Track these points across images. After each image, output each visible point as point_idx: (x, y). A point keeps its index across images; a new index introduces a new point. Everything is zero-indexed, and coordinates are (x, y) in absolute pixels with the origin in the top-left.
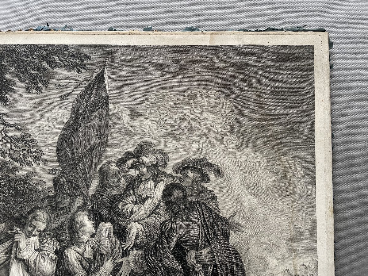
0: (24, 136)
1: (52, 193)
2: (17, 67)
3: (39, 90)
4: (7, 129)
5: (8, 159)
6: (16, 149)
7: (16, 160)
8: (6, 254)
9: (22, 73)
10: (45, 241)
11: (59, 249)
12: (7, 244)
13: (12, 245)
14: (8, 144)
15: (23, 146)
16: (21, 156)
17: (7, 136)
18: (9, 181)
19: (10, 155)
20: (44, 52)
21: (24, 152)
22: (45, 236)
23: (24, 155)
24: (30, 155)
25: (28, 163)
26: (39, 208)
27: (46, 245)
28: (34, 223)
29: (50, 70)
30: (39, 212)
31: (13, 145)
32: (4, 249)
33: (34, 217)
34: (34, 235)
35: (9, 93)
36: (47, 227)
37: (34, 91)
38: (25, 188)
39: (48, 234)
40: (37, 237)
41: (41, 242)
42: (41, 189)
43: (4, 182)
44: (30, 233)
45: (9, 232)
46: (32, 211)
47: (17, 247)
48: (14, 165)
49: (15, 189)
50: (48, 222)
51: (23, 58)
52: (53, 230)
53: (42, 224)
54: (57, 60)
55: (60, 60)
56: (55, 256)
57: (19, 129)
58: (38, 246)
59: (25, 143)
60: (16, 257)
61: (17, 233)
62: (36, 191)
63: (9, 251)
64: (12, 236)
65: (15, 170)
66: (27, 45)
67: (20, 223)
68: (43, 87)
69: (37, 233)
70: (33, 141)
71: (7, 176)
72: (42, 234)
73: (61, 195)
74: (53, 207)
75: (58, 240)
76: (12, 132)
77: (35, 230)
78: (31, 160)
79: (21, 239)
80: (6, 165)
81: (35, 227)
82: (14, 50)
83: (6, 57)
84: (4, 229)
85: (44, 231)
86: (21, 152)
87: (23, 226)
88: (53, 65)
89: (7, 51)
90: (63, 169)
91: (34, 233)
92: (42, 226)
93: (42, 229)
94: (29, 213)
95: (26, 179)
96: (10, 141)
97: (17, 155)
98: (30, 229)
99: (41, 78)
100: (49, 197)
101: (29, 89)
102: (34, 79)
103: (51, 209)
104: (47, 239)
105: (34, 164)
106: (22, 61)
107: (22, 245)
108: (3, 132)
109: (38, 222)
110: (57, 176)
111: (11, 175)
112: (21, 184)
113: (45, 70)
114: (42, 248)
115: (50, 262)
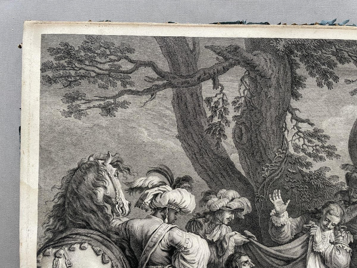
0: (316, 131)
1: (345, 188)
2: (307, 62)
3: (329, 86)
4: (300, 125)
5: (302, 154)
6: (310, 144)
7: (310, 155)
8: (302, 248)
9: (312, 68)
10: (340, 234)
11: (352, 242)
12: (304, 238)
13: (308, 239)
14: (301, 139)
15: (316, 141)
16: (314, 151)
17: (299, 131)
18: (303, 176)
19: (303, 150)
20: (333, 47)
21: (317, 147)
22: (339, 230)
23: (317, 150)
24: (323, 150)
25: (321, 158)
26: (333, 203)
27: (341, 238)
28: (329, 217)
29: (339, 65)
30: (332, 206)
31: (306, 140)
32: (300, 243)
33: (328, 212)
34: (330, 229)
35: (300, 88)
36: (341, 221)
37: (325, 87)
38: (319, 183)
39: (342, 228)
40: (332, 231)
41: (336, 235)
42: (334, 183)
43: (298, 177)
44: (325, 226)
45: (305, 226)
46: (326, 205)
47: (313, 241)
48: (307, 161)
49: (309, 184)
50: (342, 216)
51: (313, 53)
52: (347, 223)
53: (336, 218)
54: (346, 55)
55: (349, 55)
56: (349, 249)
57: (312, 125)
58: (333, 239)
59: (318, 139)
60: (312, 250)
61: (313, 227)
62: (330, 186)
63: (306, 244)
64: (308, 230)
65: (308, 165)
66: (316, 39)
67: (315, 217)
68: (334, 83)
69: (332, 227)
70: (325, 136)
71: (301, 171)
72: (337, 228)
73: (353, 189)
74: (346, 201)
75: (352, 234)
76: (304, 127)
77: (330, 224)
78: (324, 155)
79: (317, 232)
80: (300, 160)
81: (329, 221)
82: (303, 44)
83: (296, 51)
84: (300, 223)
85: (338, 225)
86: (314, 148)
87: (318, 220)
88: (342, 60)
89: (296, 45)
90: (355, 164)
91: (329, 227)
92: (337, 220)
93: (336, 223)
94: (323, 207)
95: (319, 174)
96: (302, 136)
97: (310, 150)
98: (325, 223)
99: (331, 73)
100: (341, 192)
101: (320, 85)
102: (324, 75)
103: (344, 203)
104: (341, 232)
105: (327, 160)
106: (312, 56)
107: (318, 238)
108: (295, 127)
109: (333, 216)
110: (349, 171)
111: (304, 169)
112: (315, 179)
113: (335, 65)
114: (337, 241)
115: (345, 254)
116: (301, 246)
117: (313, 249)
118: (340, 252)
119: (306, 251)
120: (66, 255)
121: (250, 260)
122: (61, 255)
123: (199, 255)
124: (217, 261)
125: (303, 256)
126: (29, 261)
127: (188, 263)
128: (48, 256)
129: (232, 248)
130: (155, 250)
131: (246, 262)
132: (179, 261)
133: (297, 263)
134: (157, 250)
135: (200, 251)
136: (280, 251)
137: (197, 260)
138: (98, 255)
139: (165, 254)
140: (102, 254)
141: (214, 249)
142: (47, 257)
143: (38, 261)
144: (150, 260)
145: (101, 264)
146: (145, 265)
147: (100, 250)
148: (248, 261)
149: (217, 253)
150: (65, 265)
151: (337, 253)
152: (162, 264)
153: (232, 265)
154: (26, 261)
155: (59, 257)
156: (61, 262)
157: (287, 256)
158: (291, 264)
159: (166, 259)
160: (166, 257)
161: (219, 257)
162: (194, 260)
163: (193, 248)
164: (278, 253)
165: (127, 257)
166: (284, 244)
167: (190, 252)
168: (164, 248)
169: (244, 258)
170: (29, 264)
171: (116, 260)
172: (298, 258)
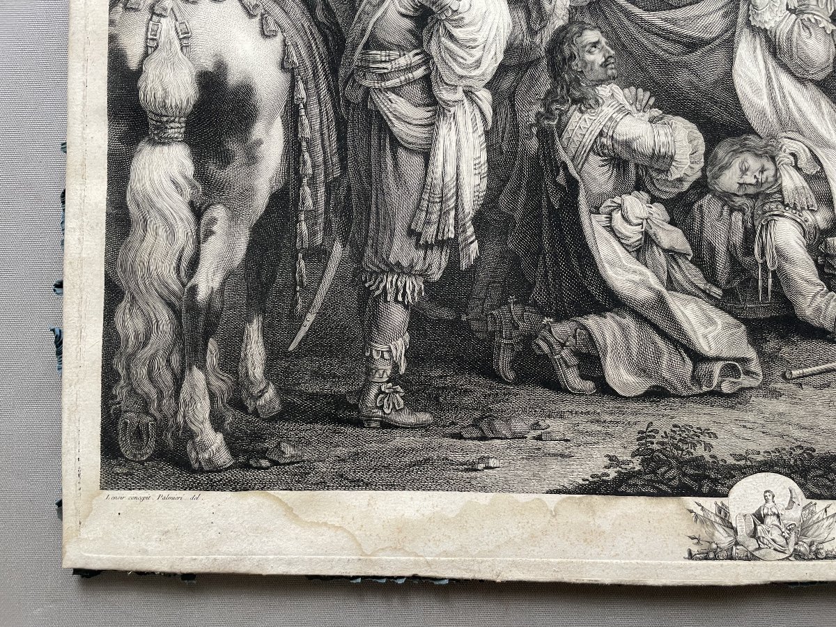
27: (813, 2)
32: (720, 5)
58: (795, 2)
60: (748, 24)
114: (802, 8)
115: (823, 39)
116: (721, 12)
117: (749, 20)
118: (810, 33)
119: (734, 24)
120: (176, 12)
121: (603, 40)
122: (165, 10)
123: (486, 28)
124: (527, 42)
125: (727, 35)
126: (91, 20)
127: (461, 46)
128: (136, 10)
129: (565, 12)
130: (385, 12)
131: (595, 45)
132: (439, 42)
133: (713, 50)
134: (389, 12)
135: (490, 20)
136: (674, 22)
137: (481, 40)
138: (251, 16)
139: (408, 24)
140: (262, 15)
141: (521, 14)
142: (132, 13)
143: (112, 23)
144: (372, 35)
145: (259, 37)
146: (360, 46)
147: (257, 6)
148: (598, 42)
149: (528, 23)
150: (173, 33)
151: (803, 33)
152: (400, 47)
153: (562, 52)
154: (83, 22)
155: (160, 15)
156: (164, 27)
157: (690, 33)
158: (699, 52)
159: (410, 37)
160: (410, 31)
161: (532, 32)
162: (475, 40)
163: (473, 11)
164: (669, 26)
165: (318, 25)
166: (684, 6)
167: (466, 21)
168: (406, 9)
169: (591, 36)
170: (89, 29)
171: (292, 32)
172: (714, 39)
